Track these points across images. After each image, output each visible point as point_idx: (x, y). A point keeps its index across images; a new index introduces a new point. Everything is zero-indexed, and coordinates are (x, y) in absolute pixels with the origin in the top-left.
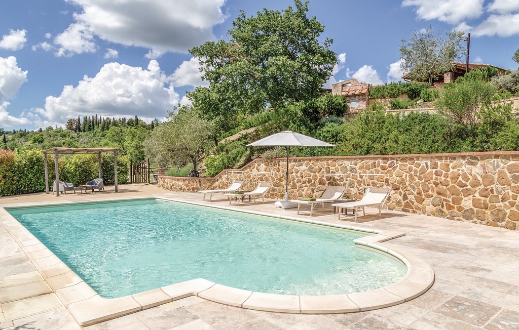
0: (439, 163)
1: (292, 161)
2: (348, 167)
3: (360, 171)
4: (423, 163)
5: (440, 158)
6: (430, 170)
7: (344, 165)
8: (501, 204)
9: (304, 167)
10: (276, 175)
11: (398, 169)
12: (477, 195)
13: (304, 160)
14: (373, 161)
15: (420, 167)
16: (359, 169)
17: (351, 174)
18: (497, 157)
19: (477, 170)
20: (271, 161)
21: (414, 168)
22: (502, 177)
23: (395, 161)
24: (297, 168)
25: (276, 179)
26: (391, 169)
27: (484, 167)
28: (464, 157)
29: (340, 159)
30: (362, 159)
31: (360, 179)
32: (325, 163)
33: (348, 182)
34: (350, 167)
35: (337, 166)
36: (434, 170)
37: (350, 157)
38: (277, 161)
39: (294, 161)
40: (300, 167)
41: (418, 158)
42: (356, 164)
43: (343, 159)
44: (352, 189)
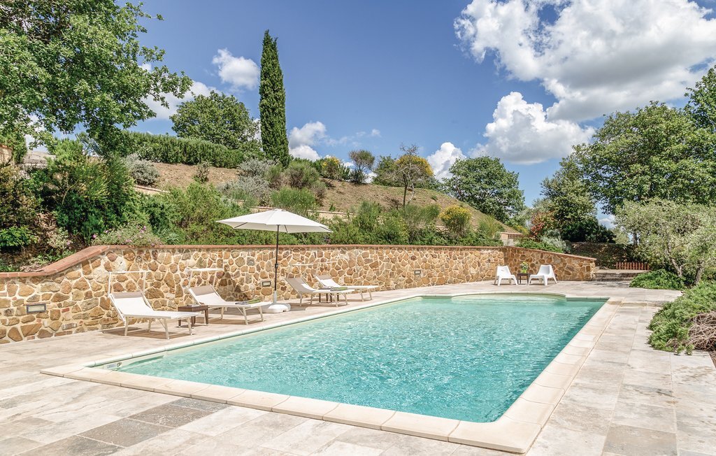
0: (324, 253)
1: (177, 252)
2: (246, 259)
3: (258, 263)
4: (312, 252)
5: (324, 249)
6: (317, 258)
7: (240, 256)
8: (359, 278)
9: (192, 261)
10: (149, 276)
11: (292, 258)
12: (346, 274)
13: (193, 249)
14: (270, 251)
15: (310, 256)
16: (258, 260)
17: (249, 267)
18: (357, 248)
19: (346, 257)
20: (140, 252)
21: (305, 257)
22: (359, 260)
23: (289, 252)
24: (183, 262)
25: (149, 283)
26: (286, 259)
27: (350, 255)
28: (339, 248)
29: (235, 248)
30: (260, 249)
31: (257, 272)
32: (217, 254)
33: (245, 277)
34: (248, 258)
35: (231, 257)
36: (320, 258)
37: (247, 246)
38: (151, 251)
39: (180, 251)
40: (188, 260)
41: (308, 248)
42: (253, 255)
43: (240, 249)
44: (249, 285)
